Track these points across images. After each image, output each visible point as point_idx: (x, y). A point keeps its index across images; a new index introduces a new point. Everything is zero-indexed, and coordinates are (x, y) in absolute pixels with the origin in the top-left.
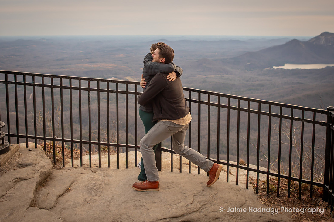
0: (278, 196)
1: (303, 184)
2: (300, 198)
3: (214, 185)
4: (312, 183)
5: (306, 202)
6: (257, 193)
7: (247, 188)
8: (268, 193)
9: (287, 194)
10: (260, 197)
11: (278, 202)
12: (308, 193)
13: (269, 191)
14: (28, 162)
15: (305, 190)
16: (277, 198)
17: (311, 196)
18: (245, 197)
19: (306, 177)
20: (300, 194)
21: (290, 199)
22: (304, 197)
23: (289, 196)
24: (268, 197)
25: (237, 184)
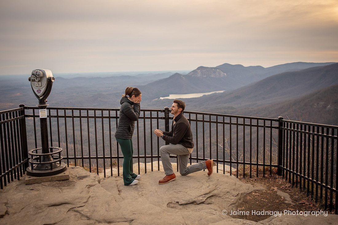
0: (251, 177)
1: (266, 167)
2: (264, 176)
3: (212, 175)
4: (271, 166)
5: (268, 178)
6: (237, 177)
7: (231, 175)
8: (244, 176)
9: (255, 175)
10: (240, 179)
11: (252, 180)
12: (268, 173)
13: (245, 175)
14: (84, 175)
15: (266, 171)
16: (250, 179)
17: (271, 174)
18: (233, 180)
19: (268, 163)
20: (264, 174)
21: (258, 178)
22: (266, 176)
23: (257, 176)
24: (245, 179)
25: (224, 173)
